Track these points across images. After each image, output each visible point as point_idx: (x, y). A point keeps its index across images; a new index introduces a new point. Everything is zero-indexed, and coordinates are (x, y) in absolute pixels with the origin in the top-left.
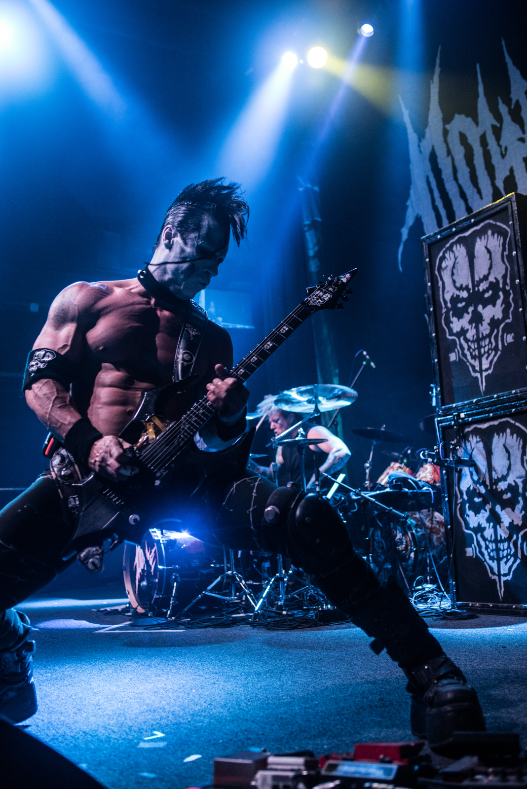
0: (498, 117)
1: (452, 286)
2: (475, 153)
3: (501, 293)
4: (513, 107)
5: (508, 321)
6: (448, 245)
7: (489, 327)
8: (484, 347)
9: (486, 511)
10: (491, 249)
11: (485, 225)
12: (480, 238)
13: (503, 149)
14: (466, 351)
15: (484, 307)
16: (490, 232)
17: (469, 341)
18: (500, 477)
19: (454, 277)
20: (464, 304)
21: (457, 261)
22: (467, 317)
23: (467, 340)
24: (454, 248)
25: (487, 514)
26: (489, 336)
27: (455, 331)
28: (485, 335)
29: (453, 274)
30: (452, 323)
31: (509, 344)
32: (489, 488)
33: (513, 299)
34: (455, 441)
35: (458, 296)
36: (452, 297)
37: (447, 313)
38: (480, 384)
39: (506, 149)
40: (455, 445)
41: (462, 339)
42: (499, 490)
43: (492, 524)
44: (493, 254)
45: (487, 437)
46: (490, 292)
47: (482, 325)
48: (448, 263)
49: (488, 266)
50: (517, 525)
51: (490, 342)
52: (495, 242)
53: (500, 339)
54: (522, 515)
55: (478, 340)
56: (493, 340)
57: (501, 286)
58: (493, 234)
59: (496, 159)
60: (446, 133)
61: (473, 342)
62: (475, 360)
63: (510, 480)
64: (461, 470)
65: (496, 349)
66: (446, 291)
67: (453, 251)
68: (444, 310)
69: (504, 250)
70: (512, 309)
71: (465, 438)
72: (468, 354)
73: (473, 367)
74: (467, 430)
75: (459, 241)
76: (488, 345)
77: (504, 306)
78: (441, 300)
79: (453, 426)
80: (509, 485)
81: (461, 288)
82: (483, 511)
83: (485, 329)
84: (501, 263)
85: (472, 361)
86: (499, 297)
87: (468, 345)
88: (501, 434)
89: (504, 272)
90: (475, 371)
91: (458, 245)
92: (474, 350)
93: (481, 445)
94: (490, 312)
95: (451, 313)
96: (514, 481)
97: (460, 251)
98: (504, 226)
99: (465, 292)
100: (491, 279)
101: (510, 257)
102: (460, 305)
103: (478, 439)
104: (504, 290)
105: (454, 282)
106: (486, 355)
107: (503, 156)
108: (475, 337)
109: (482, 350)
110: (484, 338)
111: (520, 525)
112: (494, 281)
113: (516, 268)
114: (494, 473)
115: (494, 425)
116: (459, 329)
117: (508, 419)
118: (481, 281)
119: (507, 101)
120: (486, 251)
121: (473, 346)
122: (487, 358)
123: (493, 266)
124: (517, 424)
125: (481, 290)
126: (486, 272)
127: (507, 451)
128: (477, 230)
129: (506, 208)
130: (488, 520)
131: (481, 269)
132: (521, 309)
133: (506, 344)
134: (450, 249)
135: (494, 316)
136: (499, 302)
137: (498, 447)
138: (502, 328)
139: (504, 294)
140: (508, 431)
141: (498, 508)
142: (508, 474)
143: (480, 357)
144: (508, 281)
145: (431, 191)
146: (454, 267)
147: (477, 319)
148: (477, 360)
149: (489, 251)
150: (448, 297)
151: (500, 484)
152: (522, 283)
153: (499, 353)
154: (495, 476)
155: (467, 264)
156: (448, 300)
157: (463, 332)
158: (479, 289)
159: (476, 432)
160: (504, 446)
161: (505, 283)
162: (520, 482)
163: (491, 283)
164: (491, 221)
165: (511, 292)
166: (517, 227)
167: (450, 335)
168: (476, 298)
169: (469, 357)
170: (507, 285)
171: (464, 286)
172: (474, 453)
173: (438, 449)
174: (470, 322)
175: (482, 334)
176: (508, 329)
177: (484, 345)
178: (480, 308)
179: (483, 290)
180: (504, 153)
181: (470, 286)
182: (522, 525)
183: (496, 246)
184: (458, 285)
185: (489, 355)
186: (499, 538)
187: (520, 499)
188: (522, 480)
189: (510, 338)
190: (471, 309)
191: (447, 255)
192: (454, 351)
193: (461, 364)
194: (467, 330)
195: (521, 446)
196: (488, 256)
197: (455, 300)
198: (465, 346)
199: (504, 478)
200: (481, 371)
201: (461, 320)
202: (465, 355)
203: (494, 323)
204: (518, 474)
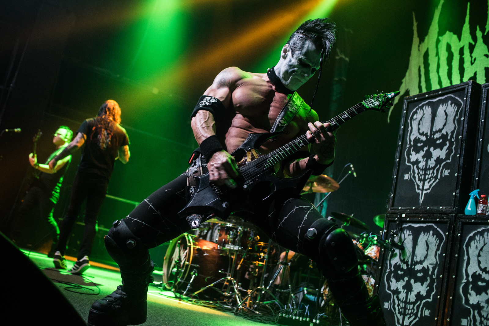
1: (417, 131)
4: (485, 34)
5: (448, 161)
6: (421, 105)
7: (434, 163)
8: (429, 175)
9: (404, 281)
10: (448, 113)
11: (448, 97)
12: (443, 105)
13: (473, 59)
14: (416, 175)
15: (434, 149)
16: (450, 102)
17: (420, 168)
18: (418, 261)
19: (420, 126)
20: (422, 144)
21: (424, 116)
22: (422, 153)
23: (418, 168)
24: (424, 108)
25: (404, 283)
26: (433, 168)
27: (412, 161)
28: (431, 167)
29: (419, 124)
30: (411, 155)
31: (446, 176)
32: (409, 266)
33: (455, 148)
34: (395, 231)
35: (419, 139)
36: (416, 138)
37: (410, 148)
38: (420, 198)
39: (475, 59)
40: (394, 234)
41: (415, 166)
42: (416, 269)
43: (405, 291)
44: (448, 117)
45: (416, 234)
46: (441, 140)
47: (430, 160)
48: (418, 116)
49: (443, 124)
50: (423, 295)
51: (433, 172)
52: (451, 109)
53: (440, 172)
54: (427, 289)
55: (426, 169)
56: (435, 171)
57: (449, 138)
58: (451, 104)
59: (467, 65)
60: (438, 41)
61: (422, 170)
62: (421, 182)
63: (425, 264)
64: (394, 251)
65: (436, 178)
66: (412, 134)
67: (423, 110)
68: (408, 146)
69: (456, 115)
70: (452, 154)
71: (402, 230)
72: (417, 177)
73: (418, 186)
74: (404, 226)
75: (428, 104)
76: (432, 174)
77: (448, 151)
78: (408, 139)
79: (396, 221)
80: (424, 268)
81: (422, 134)
82: (402, 281)
83: (432, 163)
84: (453, 123)
85: (418, 182)
86: (446, 145)
87: (418, 171)
88: (426, 233)
89: (453, 129)
90: (419, 189)
91: (427, 106)
92: (421, 175)
93: (411, 237)
94: (437, 153)
95: (412, 148)
96: (427, 266)
97: (428, 110)
98: (460, 100)
99: (425, 137)
100: (444, 132)
101: (459, 121)
102: (419, 145)
103: (410, 233)
104: (450, 141)
105: (419, 129)
106: (429, 180)
107: (472, 64)
108: (424, 167)
109: (427, 177)
110: (430, 169)
112: (445, 134)
113: (461, 128)
114: (415, 257)
115: (422, 227)
116: (415, 160)
117: (433, 225)
118: (437, 132)
120: (444, 114)
121: (421, 173)
122: (429, 182)
123: (447, 124)
124: (438, 229)
125: (435, 138)
126: (441, 127)
127: (427, 245)
128: (441, 99)
129: (464, 89)
130: (404, 288)
131: (438, 124)
132: (458, 155)
133: (443, 176)
134: (422, 108)
135: (439, 156)
136: (445, 148)
137: (422, 241)
138: (443, 165)
139: (449, 143)
140: (431, 232)
141: (412, 281)
142: (424, 260)
143: (424, 181)
144: (454, 136)
145: (420, 76)
146: (421, 120)
147: (428, 156)
148: (422, 182)
149: (446, 114)
150: (412, 138)
151: (417, 265)
152: (463, 139)
153: (437, 180)
154: (415, 259)
155: (430, 119)
156: (412, 140)
157: (417, 162)
158: (434, 137)
159: (410, 228)
160: (426, 241)
163: (443, 135)
164: (452, 95)
165: (455, 143)
166: (468, 102)
167: (408, 162)
168: (431, 142)
169: (417, 179)
170: (453, 138)
171: (425, 133)
172: (405, 242)
173: (382, 233)
174: (423, 157)
175: (429, 166)
176: (446, 167)
177: (428, 173)
178: (432, 149)
179: (437, 138)
180: (473, 61)
181: (429, 134)
182: (425, 295)
183: (452, 112)
184: (421, 131)
185: (430, 180)
186: (408, 301)
187: (428, 278)
188: (432, 266)
189: (446, 173)
190: (425, 149)
191: (418, 111)
192: (408, 173)
193: (411, 182)
194: (420, 162)
195: (437, 244)
196: (445, 117)
197: (417, 141)
198: (416, 171)
199: (421, 262)
200: (423, 190)
201: (417, 154)
202: (414, 177)
203: (439, 161)
204: (431, 262)
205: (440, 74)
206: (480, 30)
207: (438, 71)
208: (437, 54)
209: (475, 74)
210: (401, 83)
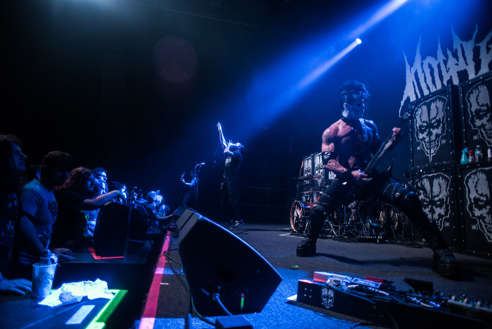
0: (447, 56)
1: (420, 121)
2: (435, 71)
3: (441, 124)
4: (453, 51)
5: (444, 135)
6: (419, 106)
7: (435, 137)
8: (432, 145)
9: (429, 208)
10: (438, 107)
11: (436, 97)
12: (434, 103)
13: (448, 69)
14: (424, 146)
15: (433, 129)
16: (438, 100)
17: (426, 142)
18: (436, 195)
19: (421, 118)
20: (424, 128)
21: (423, 112)
22: (426, 133)
23: (425, 142)
24: (422, 107)
25: (429, 209)
26: (435, 140)
27: (420, 138)
28: (433, 140)
29: (421, 117)
30: (419, 135)
31: (444, 144)
32: (431, 199)
33: (446, 126)
34: (417, 180)
35: (422, 125)
36: (420, 125)
37: (417, 132)
38: (430, 159)
39: (449, 69)
40: (417, 182)
41: (423, 141)
42: (435, 200)
43: (431, 213)
44: (439, 109)
45: (431, 180)
46: (436, 124)
47: (432, 136)
48: (419, 112)
49: (436, 113)
50: (442, 214)
51: (435, 143)
52: (440, 104)
53: (439, 142)
54: (444, 211)
55: (430, 142)
56: (436, 142)
57: (441, 121)
58: (439, 101)
59: (444, 73)
60: (422, 64)
61: (428, 143)
62: (428, 150)
63: (440, 197)
64: (419, 191)
65: (438, 146)
66: (417, 123)
67: (421, 108)
68: (416, 131)
69: (444, 106)
70: (446, 130)
71: (422, 179)
72: (425, 147)
73: (427, 153)
74: (423, 176)
75: (424, 104)
76: (434, 144)
77: (442, 129)
78: (415, 127)
79: (417, 175)
80: (440, 199)
81: (424, 122)
82: (427, 208)
83: (433, 138)
84: (442, 112)
85: (427, 150)
86: (440, 125)
87: (425, 144)
88: (437, 179)
89: (443, 115)
90: (428, 154)
91: (424, 106)
92: (428, 146)
93: (428, 182)
94: (435, 132)
95: (419, 131)
96: (442, 197)
97: (425, 108)
98: (445, 98)
99: (425, 123)
100: (437, 118)
101: (446, 110)
102: (423, 129)
103: (427, 180)
104: (443, 123)
105: (421, 120)
106: (433, 148)
107: (447, 72)
108: (429, 141)
109: (431, 146)
110: (432, 141)
111: (443, 214)
112: (438, 119)
113: (449, 114)
114: (433, 193)
115: (434, 175)
116: (422, 138)
117: (441, 173)
118: (433, 119)
119: (451, 49)
120: (435, 107)
121: (427, 145)
122: (433, 149)
123: (439, 113)
124: (445, 175)
125: (432, 123)
126: (435, 116)
127: (440, 185)
128: (432, 99)
129: (446, 90)
130: (429, 212)
131: (433, 114)
132: (450, 130)
133: (442, 144)
134: (420, 107)
135: (437, 133)
136: (440, 127)
137: (436, 184)
138: (441, 138)
139: (442, 124)
140: (441, 178)
141: (434, 207)
142: (439, 194)
143: (430, 149)
144: (445, 119)
145: (414, 87)
146: (421, 114)
147: (430, 134)
148: (429, 150)
149: (437, 108)
150: (418, 125)
151: (435, 198)
152: (451, 120)
153: (439, 147)
154: (433, 195)
155: (427, 113)
156: (418, 127)
157: (424, 139)
158: (431, 122)
159: (426, 177)
160: (439, 183)
161: (443, 120)
162: (444, 198)
163: (437, 120)
164: (439, 96)
165: (446, 123)
166: (451, 98)
167: (418, 140)
168: (430, 126)
169: (425, 149)
170: (444, 120)
171: (425, 121)
172: (425, 185)
173: (410, 183)
174: (427, 135)
175: (432, 140)
176: (443, 138)
177: (432, 144)
178: (431, 130)
179: (433, 122)
180: (448, 70)
182: (444, 214)
183: (440, 105)
184: (422, 121)
185: (434, 148)
186: (434, 219)
187: (444, 204)
188: (445, 197)
189: (444, 142)
190: (427, 130)
191: (419, 110)
192: (419, 146)
193: (422, 151)
194: (426, 138)
195: (446, 184)
196: (436, 109)
197: (421, 126)
198: (424, 144)
199: (438, 196)
200: (430, 154)
201: (423, 134)
202: (424, 148)
203: (437, 136)
204: (443, 194)
205: (427, 83)
206: (449, 50)
207: (425, 82)
208: (423, 71)
209: (451, 77)
210: (404, 93)
